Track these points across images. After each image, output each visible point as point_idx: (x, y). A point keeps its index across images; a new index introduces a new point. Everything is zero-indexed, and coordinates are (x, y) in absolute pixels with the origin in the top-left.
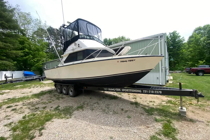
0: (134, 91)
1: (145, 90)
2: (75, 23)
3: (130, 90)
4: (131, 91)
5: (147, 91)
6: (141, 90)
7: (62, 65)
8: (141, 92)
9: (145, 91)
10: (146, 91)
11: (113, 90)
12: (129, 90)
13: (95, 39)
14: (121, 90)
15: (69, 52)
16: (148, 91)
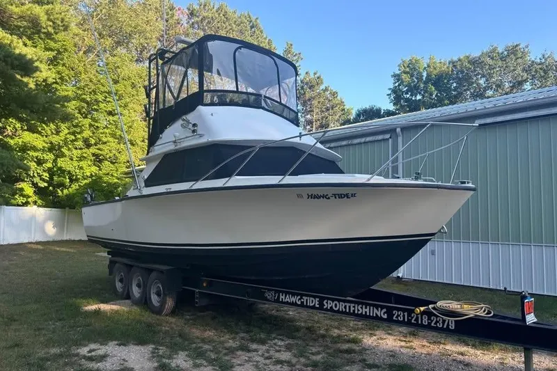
0: (364, 310)
1: (398, 309)
2: (194, 50)
3: (350, 307)
4: (354, 311)
5: (406, 314)
6: (385, 310)
7: (136, 193)
8: (385, 316)
9: (398, 316)
10: (404, 316)
11: (293, 299)
12: (348, 305)
13: (263, 104)
14: (321, 304)
15: (164, 147)
16: (408, 316)
